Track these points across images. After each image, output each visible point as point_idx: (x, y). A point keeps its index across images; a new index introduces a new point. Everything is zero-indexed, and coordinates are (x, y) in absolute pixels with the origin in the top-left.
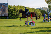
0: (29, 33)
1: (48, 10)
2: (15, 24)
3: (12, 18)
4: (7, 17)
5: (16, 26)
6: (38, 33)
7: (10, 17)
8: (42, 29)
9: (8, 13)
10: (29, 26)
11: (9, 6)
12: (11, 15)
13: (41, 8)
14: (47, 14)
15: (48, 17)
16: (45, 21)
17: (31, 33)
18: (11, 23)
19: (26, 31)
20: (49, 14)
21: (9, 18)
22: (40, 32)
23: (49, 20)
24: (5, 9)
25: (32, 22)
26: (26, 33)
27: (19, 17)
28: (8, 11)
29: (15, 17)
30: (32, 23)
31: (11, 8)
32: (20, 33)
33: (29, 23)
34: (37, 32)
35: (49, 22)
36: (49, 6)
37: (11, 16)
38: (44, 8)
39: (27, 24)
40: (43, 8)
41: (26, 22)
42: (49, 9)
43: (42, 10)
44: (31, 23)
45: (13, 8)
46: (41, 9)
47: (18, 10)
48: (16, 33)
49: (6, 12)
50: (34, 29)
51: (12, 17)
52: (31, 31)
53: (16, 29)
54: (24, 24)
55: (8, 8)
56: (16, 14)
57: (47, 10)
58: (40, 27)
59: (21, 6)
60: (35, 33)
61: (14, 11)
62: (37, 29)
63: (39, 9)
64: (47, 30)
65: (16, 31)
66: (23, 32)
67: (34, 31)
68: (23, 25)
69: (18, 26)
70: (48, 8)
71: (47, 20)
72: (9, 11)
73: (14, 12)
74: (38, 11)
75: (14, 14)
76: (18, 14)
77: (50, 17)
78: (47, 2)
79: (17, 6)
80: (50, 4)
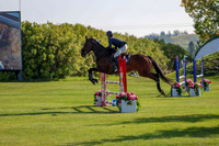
0: (111, 143)
1: (195, 43)
2: (52, 105)
3: (38, 77)
4: (17, 72)
5: (54, 114)
6: (149, 141)
7: (30, 72)
8: (166, 124)
9: (23, 56)
10: (114, 112)
11: (28, 26)
12: (33, 66)
13: (163, 33)
14: (190, 59)
15: (194, 72)
16: (179, 92)
17: (120, 140)
18: (34, 100)
19: (99, 132)
20: (198, 59)
21: (26, 79)
22: (159, 137)
23: (195, 87)
24: (10, 39)
25: (123, 93)
26: (99, 143)
27: (67, 73)
28: (23, 47)
29: (51, 72)
30: (125, 99)
31: (34, 33)
32: (72, 140)
33: (110, 99)
34: (147, 137)
35: (197, 94)
36: (196, 26)
37: (34, 71)
38: (176, 33)
39: (103, 105)
40: (172, 33)
41: (100, 95)
42: (198, 37)
43: (167, 42)
44: (120, 99)
45: (42, 36)
46: (162, 41)
47: (66, 43)
48: (56, 142)
49: (12, 52)
50: (135, 125)
51: (40, 74)
52: (122, 134)
53: (54, 126)
55: (23, 35)
56: (55, 59)
57: (188, 42)
58: (159, 116)
59: (77, 26)
60: (135, 141)
61: (47, 48)
62: (148, 125)
63: (156, 40)
64: (190, 129)
65: (54, 132)
66: (88, 139)
67: (135, 135)
68: (88, 107)
70: (192, 35)
71: (187, 84)
72: (26, 46)
73: (48, 53)
74: (150, 47)
75: (46, 61)
76: (66, 61)
77: (205, 75)
78: (191, 10)
79: (62, 26)
80: (200, 16)
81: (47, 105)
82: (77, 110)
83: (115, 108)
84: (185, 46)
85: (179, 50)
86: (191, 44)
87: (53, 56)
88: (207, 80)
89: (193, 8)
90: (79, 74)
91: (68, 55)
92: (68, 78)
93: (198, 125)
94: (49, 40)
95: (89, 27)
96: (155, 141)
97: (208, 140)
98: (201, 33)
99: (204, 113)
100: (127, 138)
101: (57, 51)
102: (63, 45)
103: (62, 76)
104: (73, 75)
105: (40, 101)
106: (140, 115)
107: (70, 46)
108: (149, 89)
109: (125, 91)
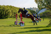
0: (18, 33)
1: (38, 10)
2: (4, 24)
3: (1, 18)
6: (27, 33)
8: (31, 29)
10: (19, 26)
13: (30, 8)
14: (37, 14)
15: (38, 17)
17: (20, 33)
19: (15, 31)
20: (39, 14)
22: (29, 32)
23: (38, 20)
26: (15, 33)
27: (8, 17)
29: (4, 17)
30: (22, 23)
32: (9, 33)
33: (18, 23)
34: (27, 32)
35: (38, 22)
36: (38, 6)
38: (34, 8)
39: (16, 24)
40: (33, 8)
41: (16, 22)
42: (38, 9)
43: (31, 10)
44: (20, 23)
45: (2, 8)
47: (8, 10)
48: (5, 33)
50: (24, 29)
53: (5, 29)
54: (13, 23)
59: (10, 6)
61: (3, 11)
62: (27, 29)
63: (29, 9)
64: (36, 30)
65: (5, 31)
67: (24, 31)
68: (13, 25)
69: (7, 26)
71: (36, 20)
73: (3, 12)
75: (3, 14)
76: (8, 14)
77: (40, 18)
78: (37, 3)
79: (7, 6)
80: (39, 4)
81: (3, 24)
82: (10, 26)
83: (19, 25)
84: (36, 11)
85: (34, 12)
86: (37, 10)
87: (5, 13)
88: (40, 19)
89: (37, 2)
90: (11, 17)
91: (8, 13)
92: (8, 18)
93: (38, 29)
94: (4, 9)
95: (13, 6)
96: (29, 33)
97: (41, 32)
98: (39, 8)
99: (40, 26)
100: (22, 32)
101: (6, 12)
102: (7, 10)
103: (7, 18)
104: (10, 17)
105: (2, 24)
106: (25, 27)
107: (9, 11)
108: (27, 21)
109: (22, 21)
